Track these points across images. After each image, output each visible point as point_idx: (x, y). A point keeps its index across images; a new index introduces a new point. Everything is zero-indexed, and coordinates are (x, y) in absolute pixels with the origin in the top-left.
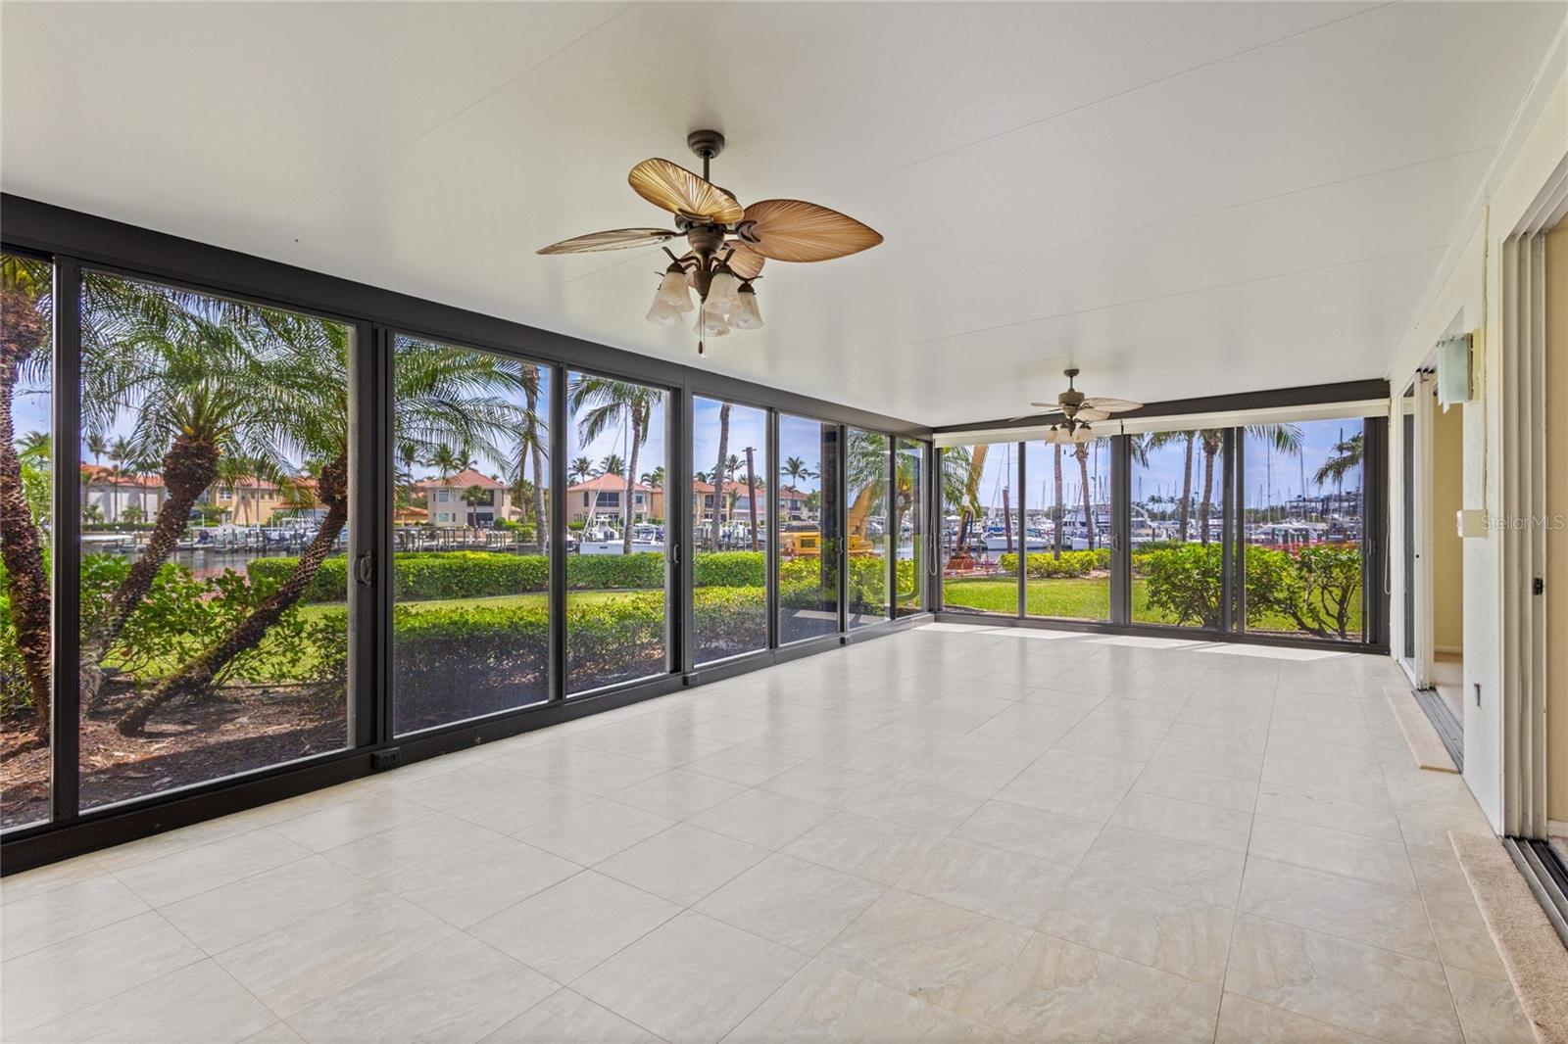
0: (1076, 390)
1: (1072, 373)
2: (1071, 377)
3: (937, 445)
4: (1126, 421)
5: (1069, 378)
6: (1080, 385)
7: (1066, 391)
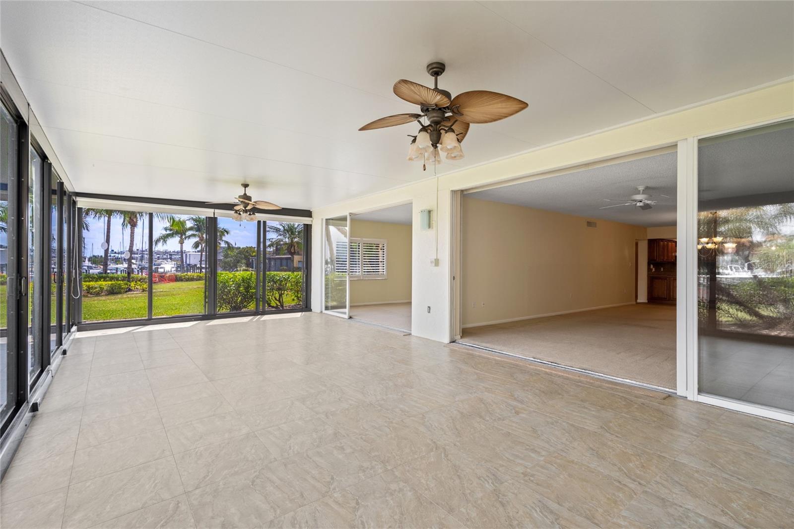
0: (248, 195)
1: (246, 186)
2: (245, 188)
3: (79, 205)
4: (217, 211)
5: (244, 188)
6: (249, 192)
7: (243, 194)
